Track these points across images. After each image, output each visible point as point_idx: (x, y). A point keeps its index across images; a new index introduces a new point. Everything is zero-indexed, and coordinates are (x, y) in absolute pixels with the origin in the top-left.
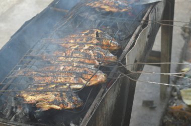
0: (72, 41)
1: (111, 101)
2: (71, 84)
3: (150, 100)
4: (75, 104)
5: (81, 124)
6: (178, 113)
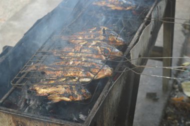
0: (80, 38)
3: (154, 92)
4: (84, 96)
5: (90, 115)
6: (179, 105)
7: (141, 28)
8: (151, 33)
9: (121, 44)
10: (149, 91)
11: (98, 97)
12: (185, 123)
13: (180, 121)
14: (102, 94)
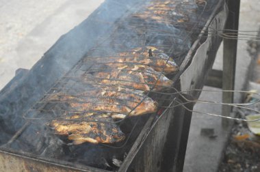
0: (121, 61)
2: (112, 113)
3: (211, 127)
4: (115, 138)
5: (126, 161)
6: (243, 144)
7: (194, 46)
8: (208, 53)
9: (173, 70)
10: (204, 127)
11: (137, 137)
12: (250, 167)
13: (244, 166)
14: (143, 132)
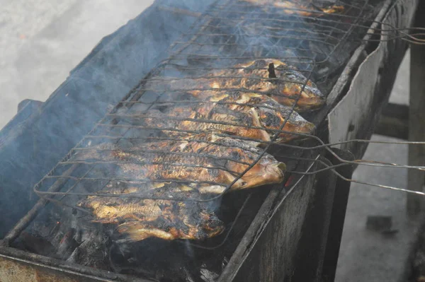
0: (216, 86)
1: (293, 219)
2: (200, 184)
3: (385, 214)
4: (205, 230)
5: (225, 272)
7: (354, 59)
8: (380, 71)
9: (313, 102)
10: (373, 213)
14: (258, 219)
